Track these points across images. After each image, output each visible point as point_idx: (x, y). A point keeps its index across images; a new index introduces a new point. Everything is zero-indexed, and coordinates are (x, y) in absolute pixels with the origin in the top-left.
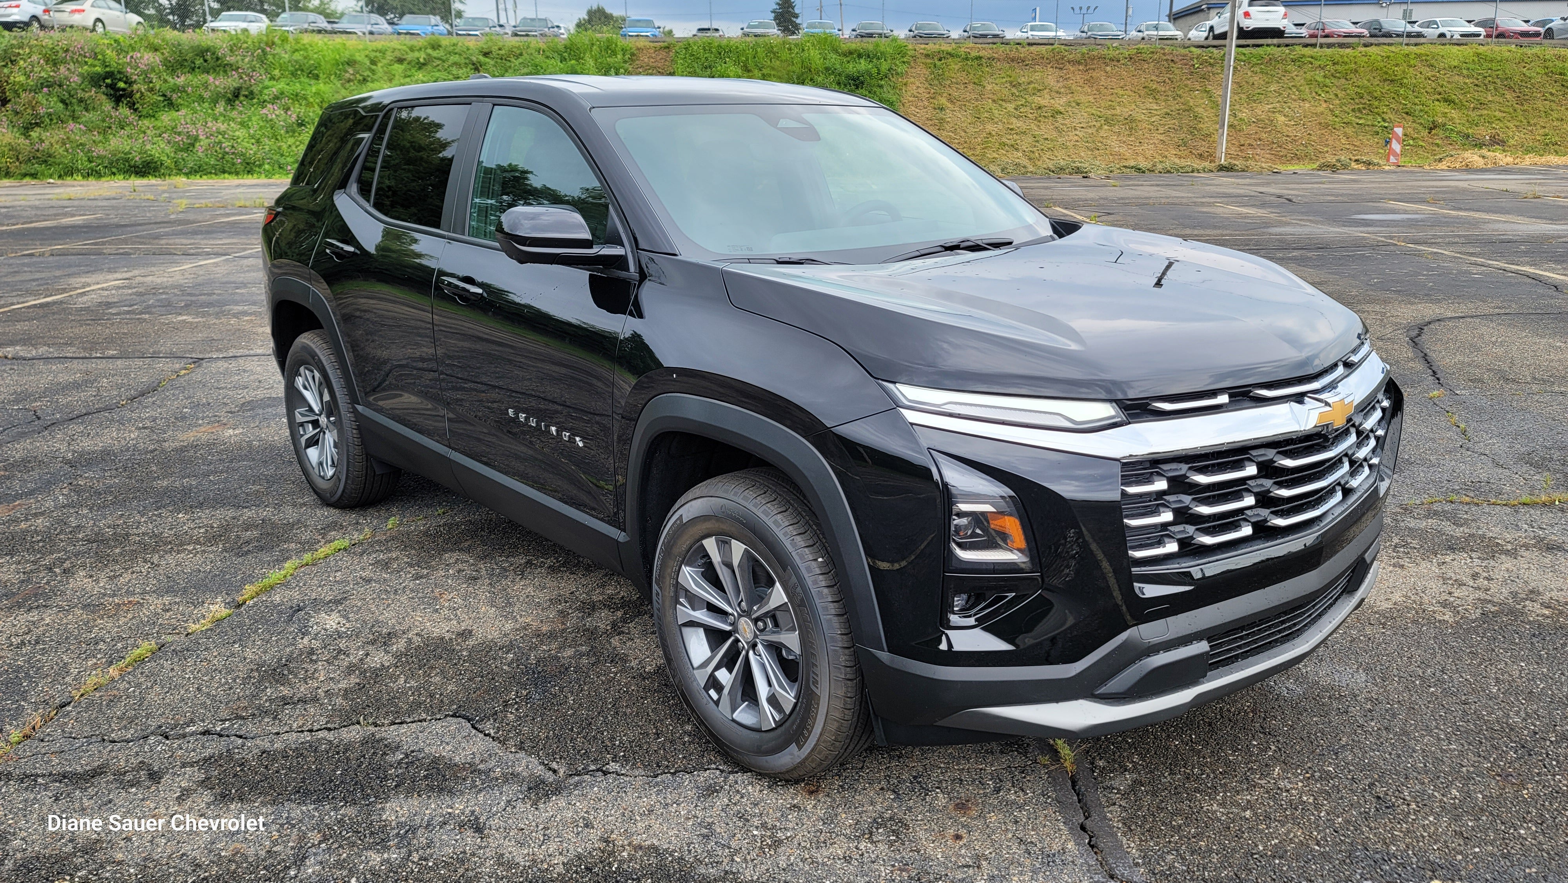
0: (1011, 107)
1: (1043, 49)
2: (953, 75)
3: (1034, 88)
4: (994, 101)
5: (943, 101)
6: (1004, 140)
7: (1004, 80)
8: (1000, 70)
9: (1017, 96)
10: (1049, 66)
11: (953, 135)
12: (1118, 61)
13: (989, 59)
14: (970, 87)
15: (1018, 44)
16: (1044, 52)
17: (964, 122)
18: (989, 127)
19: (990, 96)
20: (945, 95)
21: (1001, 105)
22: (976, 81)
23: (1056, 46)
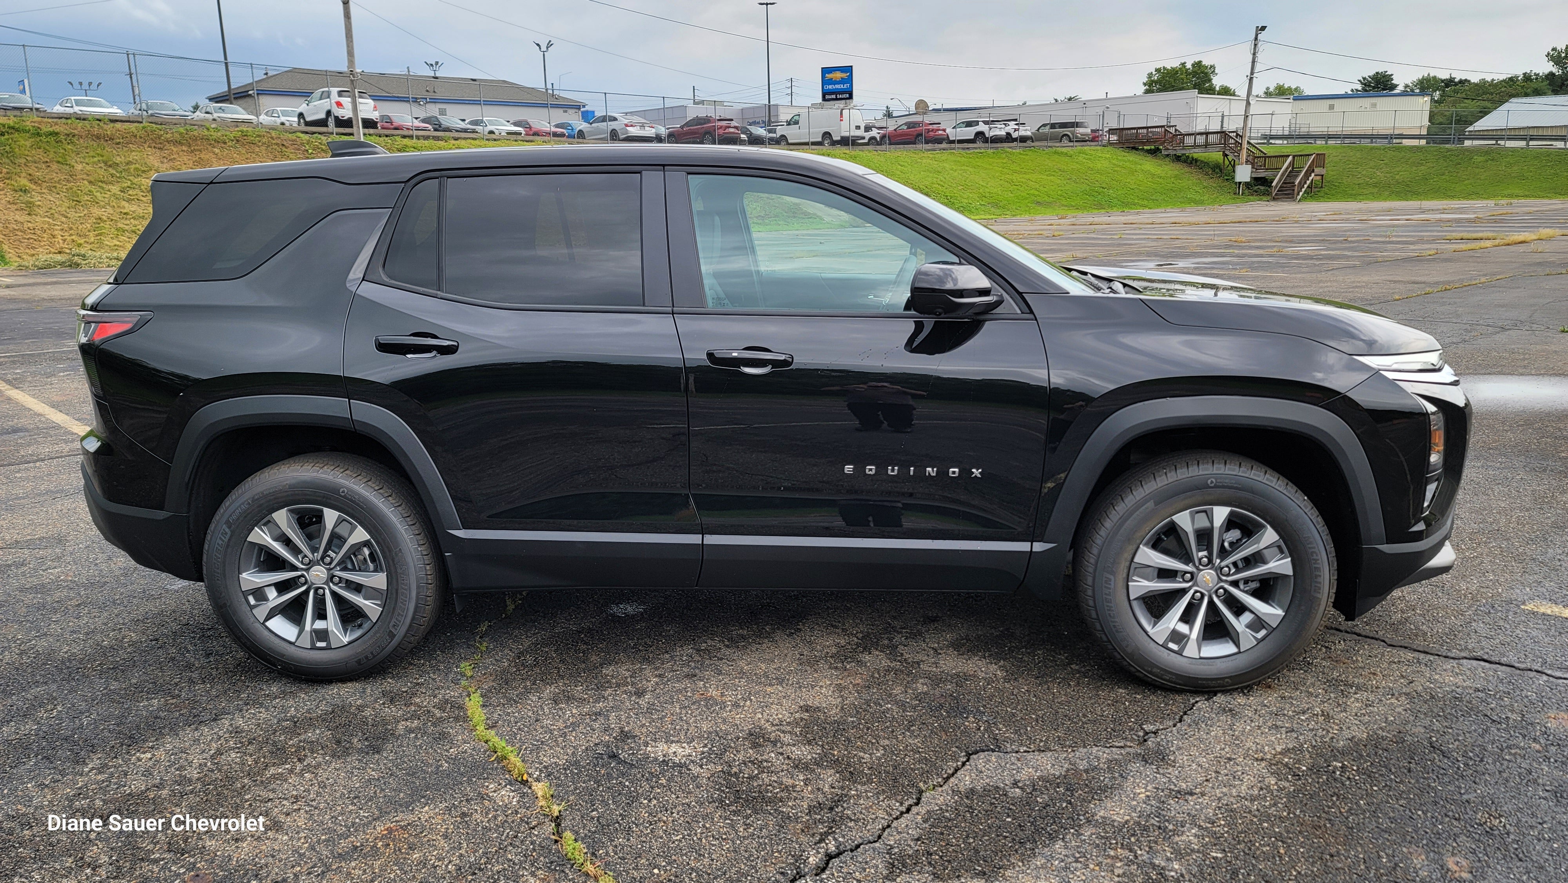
0: (115, 189)
1: (133, 127)
2: (26, 152)
3: (136, 169)
4: (90, 182)
5: (24, 182)
6: (120, 225)
7: (96, 159)
8: (87, 148)
9: (119, 178)
10: (146, 146)
11: (51, 220)
12: (225, 143)
13: (68, 135)
14: (55, 166)
15: (98, 120)
16: (133, 129)
17: (60, 206)
18: (96, 212)
19: (85, 176)
20: (23, 175)
21: (103, 188)
22: (60, 160)
23: (145, 124)
